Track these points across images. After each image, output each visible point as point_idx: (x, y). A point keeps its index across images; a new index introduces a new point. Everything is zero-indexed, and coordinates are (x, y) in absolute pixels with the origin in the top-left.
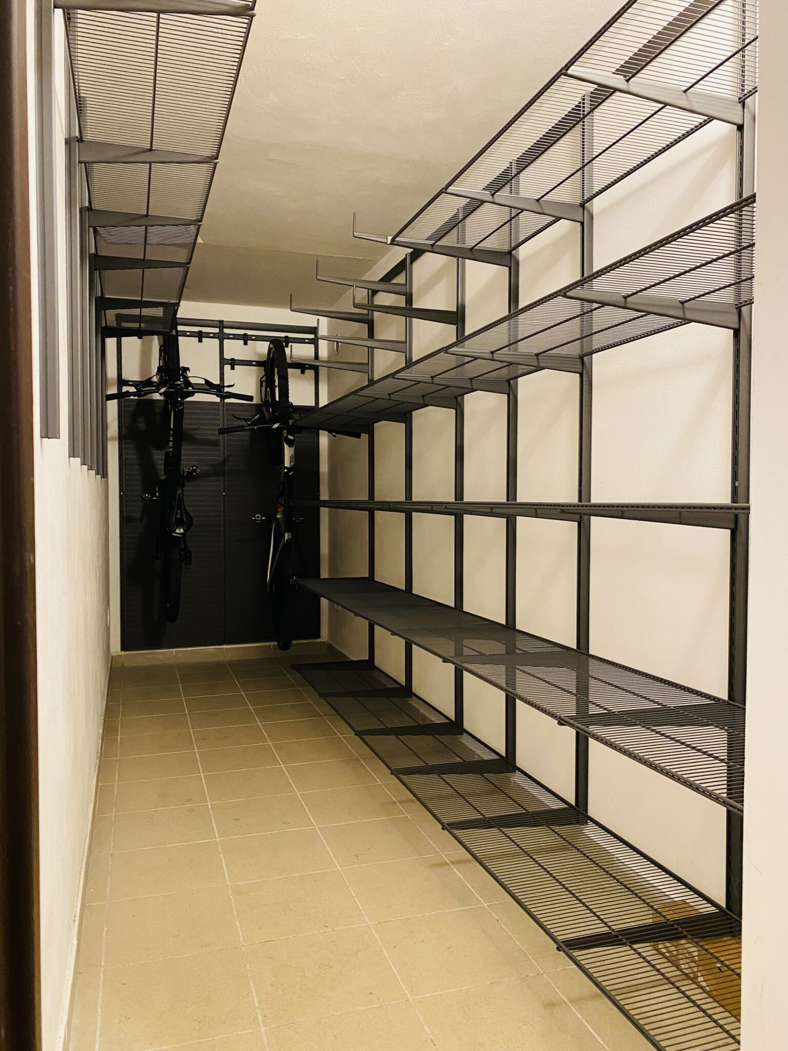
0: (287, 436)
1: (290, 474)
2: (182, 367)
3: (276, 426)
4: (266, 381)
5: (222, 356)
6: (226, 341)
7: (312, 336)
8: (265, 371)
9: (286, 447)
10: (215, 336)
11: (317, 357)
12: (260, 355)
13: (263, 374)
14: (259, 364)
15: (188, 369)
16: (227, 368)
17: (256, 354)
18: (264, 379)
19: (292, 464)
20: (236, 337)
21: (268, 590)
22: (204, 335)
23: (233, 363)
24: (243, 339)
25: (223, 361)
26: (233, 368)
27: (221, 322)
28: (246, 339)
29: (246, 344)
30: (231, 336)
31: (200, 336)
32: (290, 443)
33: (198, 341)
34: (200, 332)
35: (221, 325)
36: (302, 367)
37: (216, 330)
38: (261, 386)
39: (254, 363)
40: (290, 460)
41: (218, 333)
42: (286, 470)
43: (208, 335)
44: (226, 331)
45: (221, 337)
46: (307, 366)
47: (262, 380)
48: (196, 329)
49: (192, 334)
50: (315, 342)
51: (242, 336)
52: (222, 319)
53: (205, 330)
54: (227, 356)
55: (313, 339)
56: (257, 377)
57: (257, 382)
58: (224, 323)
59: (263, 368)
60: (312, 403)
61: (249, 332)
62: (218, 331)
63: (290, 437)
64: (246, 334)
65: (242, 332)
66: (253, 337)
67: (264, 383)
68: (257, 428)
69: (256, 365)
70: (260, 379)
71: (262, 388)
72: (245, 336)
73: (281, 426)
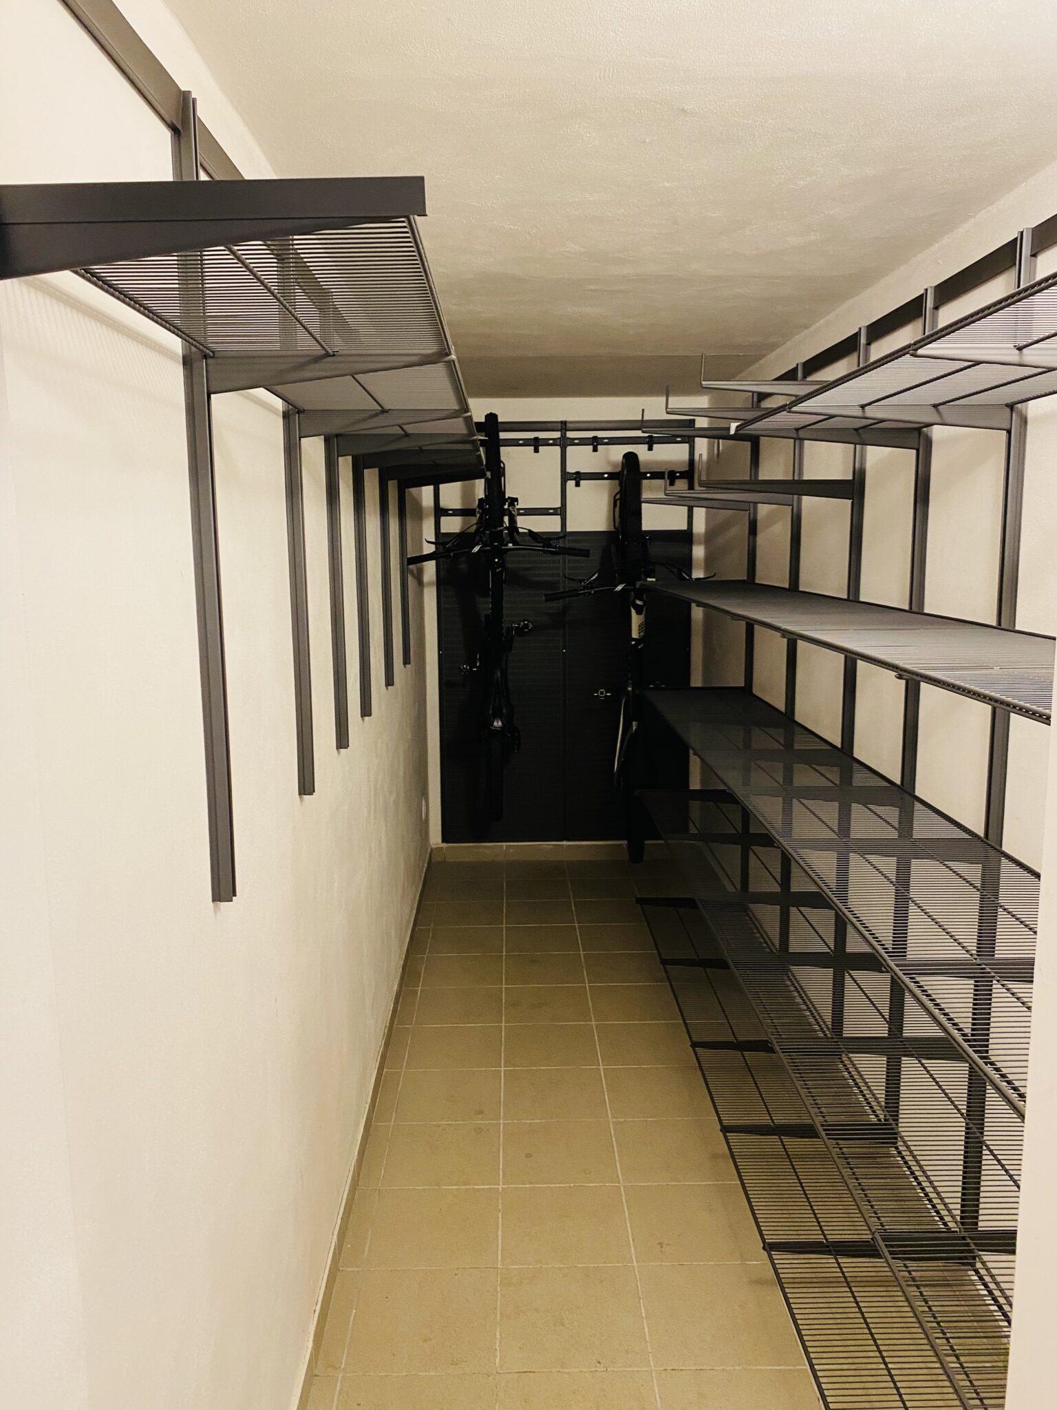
0: (634, 601)
1: (639, 647)
2: (509, 497)
3: (619, 588)
4: (620, 500)
5: (564, 469)
6: (569, 449)
7: (686, 433)
8: (619, 485)
9: (633, 612)
10: (555, 442)
11: (692, 461)
12: (615, 465)
13: (617, 489)
14: (612, 476)
15: (516, 500)
16: (571, 484)
17: (609, 463)
18: (618, 497)
19: (642, 634)
20: (583, 442)
22: (541, 442)
23: (579, 477)
24: (592, 444)
25: (565, 476)
26: (578, 485)
27: (564, 423)
28: (595, 443)
29: (595, 450)
30: (576, 441)
31: (536, 444)
32: (638, 609)
33: (533, 451)
34: (536, 439)
35: (564, 426)
36: (671, 477)
37: (557, 435)
38: (615, 506)
39: (606, 476)
40: (639, 631)
41: (560, 438)
42: (633, 643)
43: (545, 442)
44: (570, 434)
45: (564, 443)
46: (678, 474)
47: (616, 498)
48: (533, 435)
49: (526, 443)
50: (689, 440)
51: (591, 440)
52: (564, 419)
53: (542, 435)
54: (571, 469)
55: (686, 436)
56: (610, 496)
57: (609, 502)
58: (568, 424)
59: (617, 482)
60: (684, 527)
61: (600, 434)
62: (559, 436)
63: (639, 601)
64: (596, 437)
65: (591, 434)
66: (605, 440)
67: (618, 502)
68: (594, 591)
69: (609, 477)
70: (613, 496)
71: (616, 509)
72: (594, 440)
73: (624, 587)
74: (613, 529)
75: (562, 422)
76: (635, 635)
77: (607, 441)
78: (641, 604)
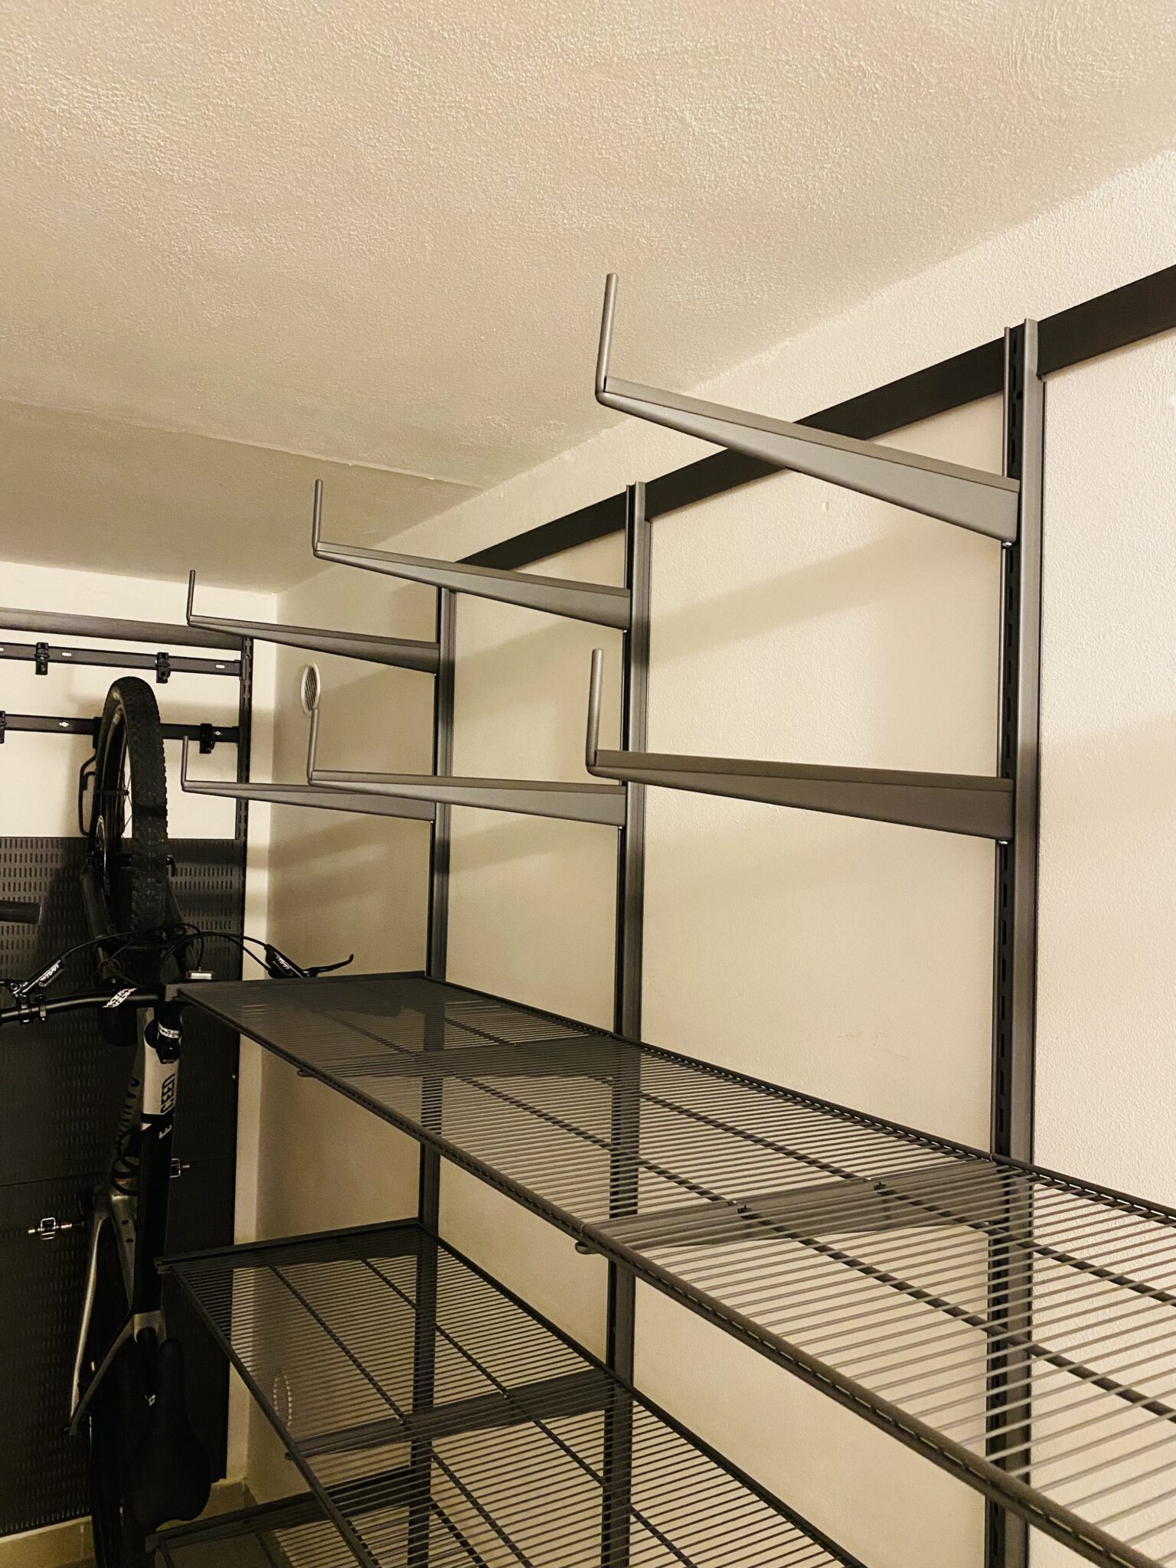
0: (153, 1027)
1: (161, 1135)
3: (119, 999)
4: (98, 774)
7: (235, 655)
8: (95, 746)
9: (150, 1054)
11: (246, 710)
12: (90, 704)
13: (91, 753)
14: (78, 726)
17: (72, 699)
18: (92, 768)
19: (168, 1104)
20: (12, 652)
21: (73, 1431)
23: (3, 723)
24: (36, 658)
28: (42, 658)
29: (41, 670)
32: (166, 1052)
36: (206, 736)
38: (83, 786)
39: (65, 724)
40: (163, 1094)
42: (145, 1126)
46: (218, 733)
47: (87, 770)
50: (243, 670)
51: (35, 649)
55: (235, 662)
56: (72, 768)
57: (72, 775)
59: (90, 738)
60: (228, 833)
61: (53, 640)
63: (166, 1030)
64: (43, 645)
65: (33, 638)
66: (64, 654)
67: (91, 780)
68: (48, 1012)
69: (71, 729)
70: (79, 768)
71: (85, 792)
72: (40, 651)
73: (133, 998)
74: (78, 834)
76: (151, 1105)
77: (69, 655)
78: (171, 1036)
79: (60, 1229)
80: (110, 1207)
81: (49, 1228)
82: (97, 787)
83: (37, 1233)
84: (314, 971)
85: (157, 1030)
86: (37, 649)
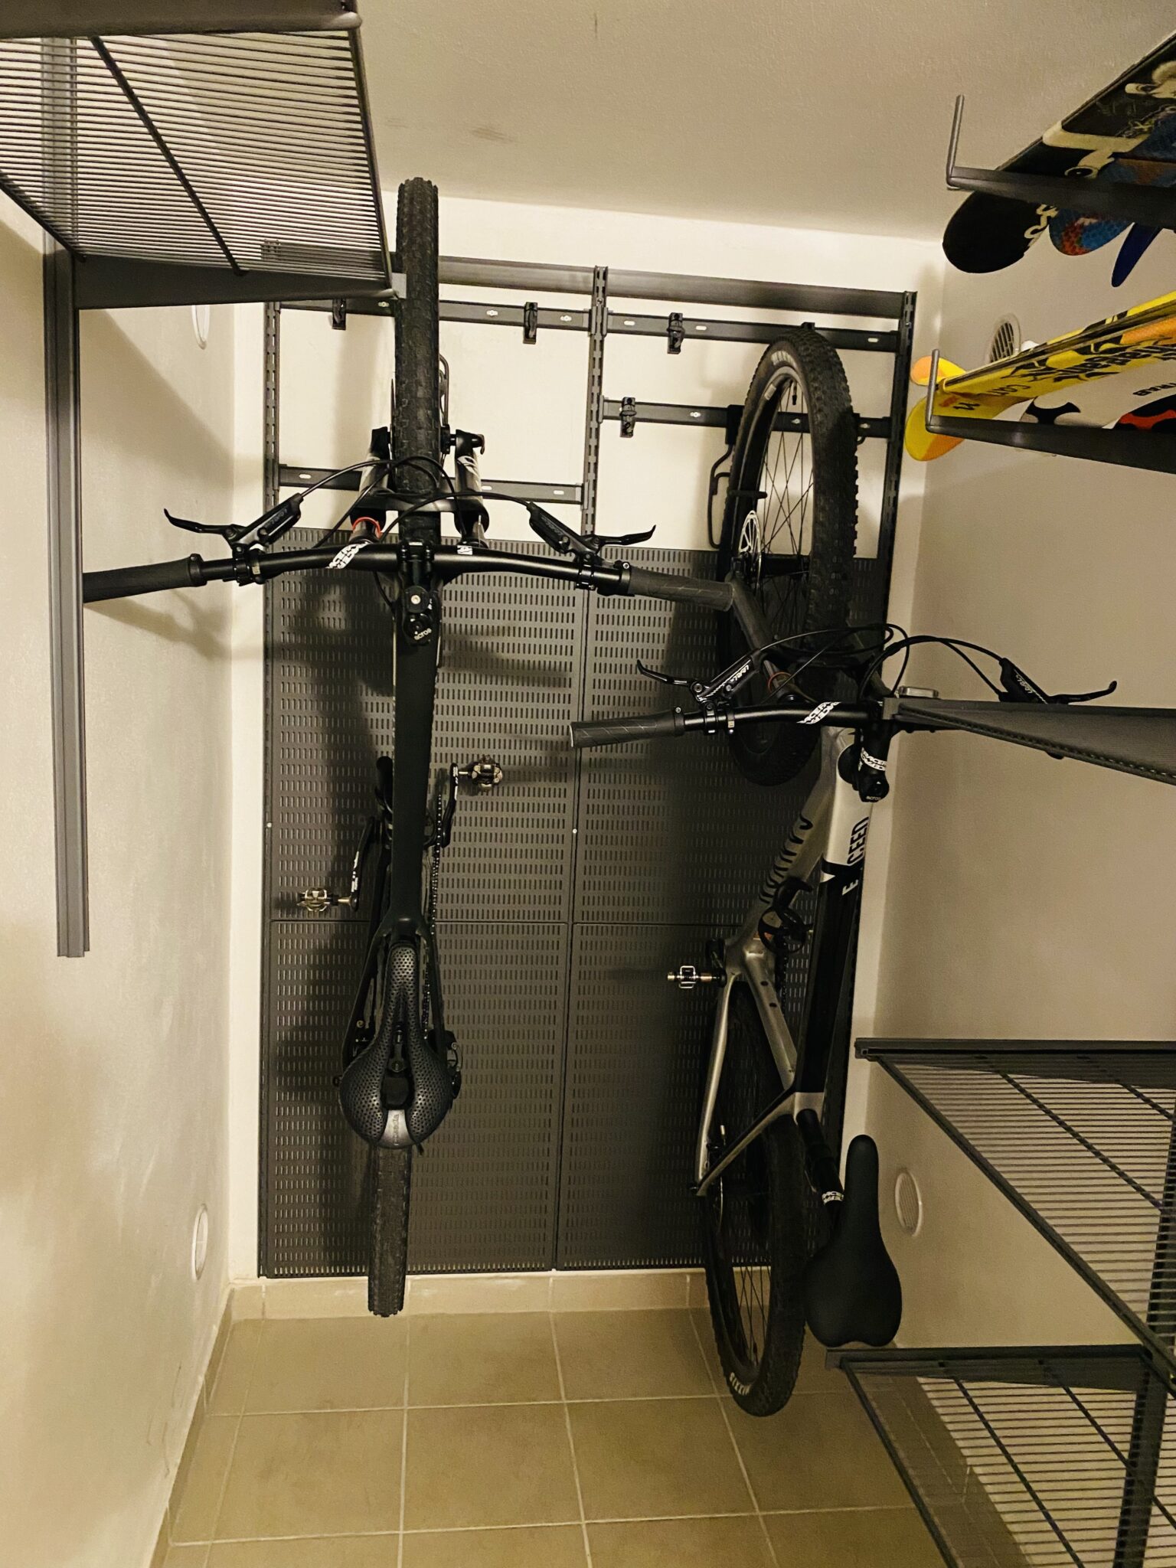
1: (845, 891)
2: (459, 433)
3: (818, 714)
4: (732, 474)
5: (595, 390)
6: (610, 338)
7: (892, 325)
8: (730, 440)
9: (843, 791)
10: (577, 322)
11: (899, 398)
13: (724, 449)
14: (713, 417)
15: (480, 441)
16: (610, 429)
18: (726, 467)
20: (643, 327)
21: (701, 1192)
22: (542, 318)
23: (629, 415)
24: (669, 334)
25: (597, 409)
26: (626, 432)
27: (601, 274)
28: (675, 333)
29: (674, 349)
30: (627, 323)
31: (530, 321)
32: (870, 787)
33: (520, 339)
34: (532, 308)
35: (600, 284)
37: (583, 302)
38: (713, 491)
39: (696, 415)
41: (590, 312)
42: (829, 877)
43: (554, 320)
44: (614, 304)
45: (599, 326)
46: (865, 426)
47: (718, 471)
48: (520, 298)
49: (502, 317)
50: (901, 345)
51: (667, 322)
52: (602, 264)
53: (545, 300)
54: (613, 390)
55: (892, 333)
56: (704, 462)
58: (611, 278)
59: (723, 431)
61: (688, 310)
62: (588, 307)
63: (872, 759)
64: (677, 316)
65: (665, 308)
66: (699, 328)
67: (723, 484)
68: (736, 721)
69: (702, 421)
70: (710, 469)
71: (715, 498)
72: (673, 323)
73: (834, 714)
74: (706, 547)
75: (596, 272)
76: (837, 852)
77: (704, 328)
78: (878, 767)
79: (698, 981)
80: (744, 964)
81: (687, 977)
82: (732, 487)
83: (676, 980)
84: (1064, 699)
85: (858, 758)
86: (670, 321)
